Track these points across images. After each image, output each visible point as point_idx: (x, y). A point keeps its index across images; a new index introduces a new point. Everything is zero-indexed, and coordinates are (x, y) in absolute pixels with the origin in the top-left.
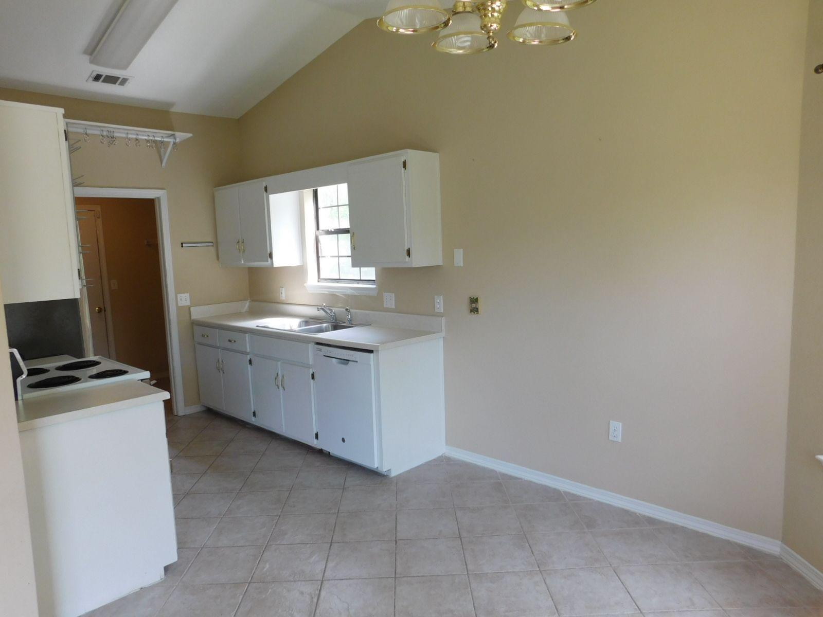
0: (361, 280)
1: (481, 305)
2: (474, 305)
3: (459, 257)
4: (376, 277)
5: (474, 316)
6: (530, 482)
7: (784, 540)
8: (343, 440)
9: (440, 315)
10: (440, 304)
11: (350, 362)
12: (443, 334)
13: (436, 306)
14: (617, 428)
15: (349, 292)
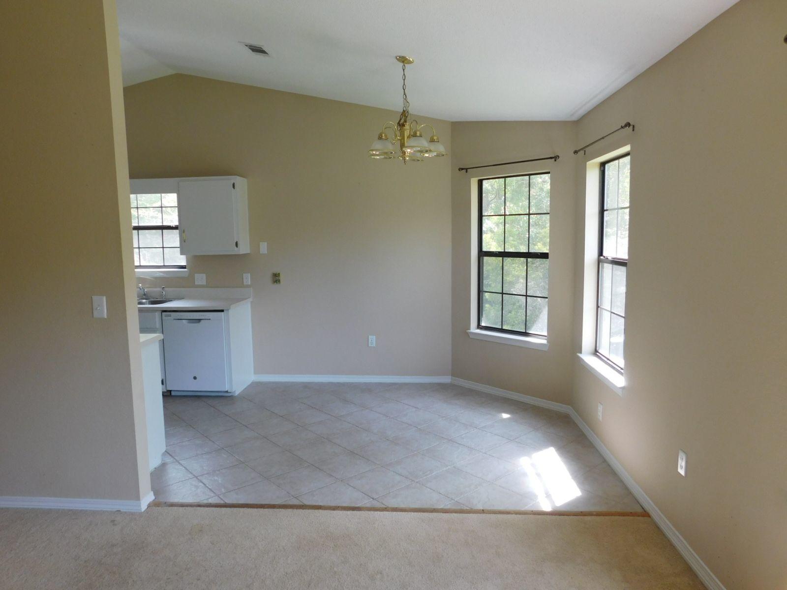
0: (164, 266)
1: (282, 278)
2: (276, 278)
3: (264, 248)
4: (187, 262)
5: (276, 286)
6: (322, 382)
7: (453, 375)
8: (195, 378)
9: (248, 286)
10: (247, 279)
11: (202, 321)
12: (250, 300)
13: (245, 281)
14: (372, 340)
15: (158, 275)
